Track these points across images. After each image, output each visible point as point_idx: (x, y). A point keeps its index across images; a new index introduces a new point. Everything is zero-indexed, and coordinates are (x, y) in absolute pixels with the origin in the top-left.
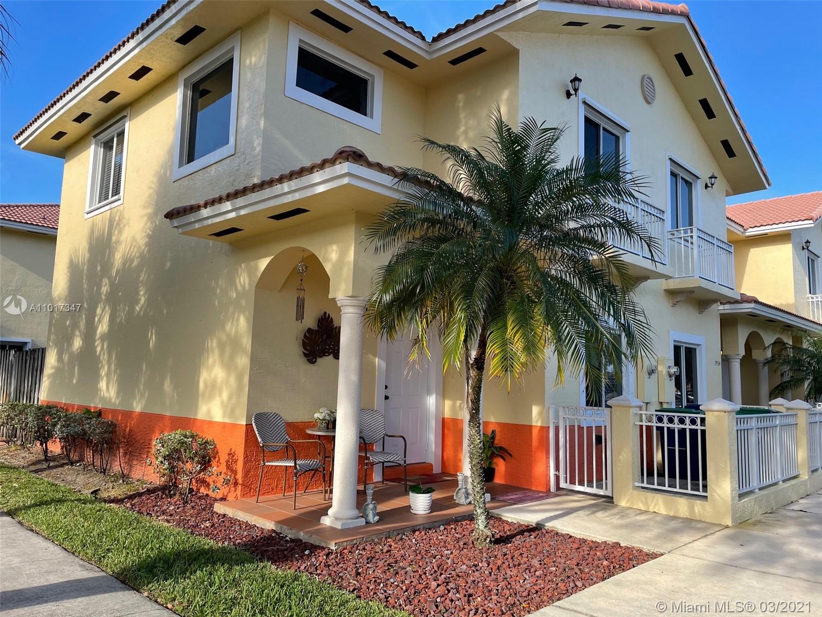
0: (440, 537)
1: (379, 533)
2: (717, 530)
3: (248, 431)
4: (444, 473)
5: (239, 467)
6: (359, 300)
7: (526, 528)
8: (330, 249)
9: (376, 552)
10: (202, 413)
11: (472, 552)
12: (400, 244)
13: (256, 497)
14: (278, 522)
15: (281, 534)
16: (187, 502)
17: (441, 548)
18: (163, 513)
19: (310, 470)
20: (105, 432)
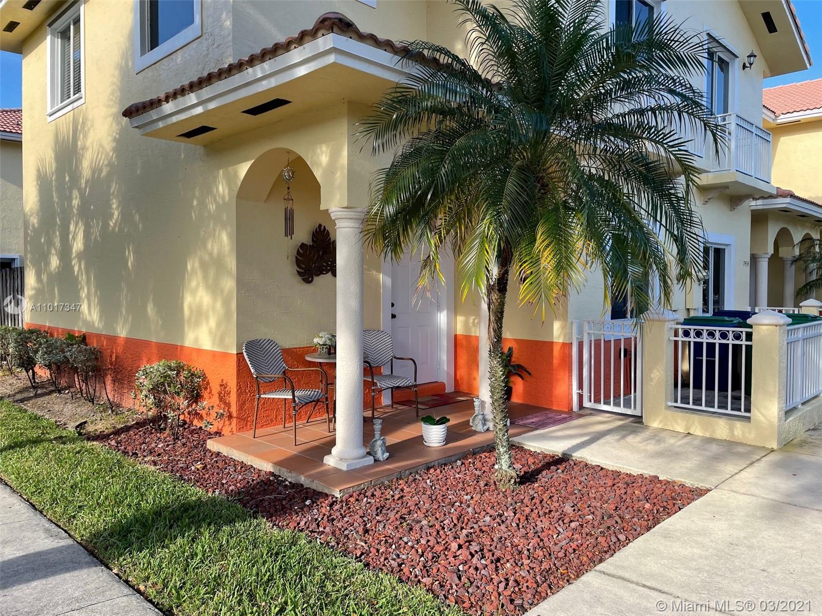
0: (457, 476)
1: (389, 473)
2: (763, 455)
3: (239, 360)
4: (457, 392)
5: (233, 399)
6: (355, 212)
7: (551, 460)
8: (319, 151)
9: (387, 499)
10: (189, 340)
11: (495, 496)
12: (404, 142)
13: (252, 432)
14: (277, 464)
15: (280, 477)
16: (178, 438)
17: (459, 490)
18: (151, 453)
19: (311, 402)
20: (87, 360)
